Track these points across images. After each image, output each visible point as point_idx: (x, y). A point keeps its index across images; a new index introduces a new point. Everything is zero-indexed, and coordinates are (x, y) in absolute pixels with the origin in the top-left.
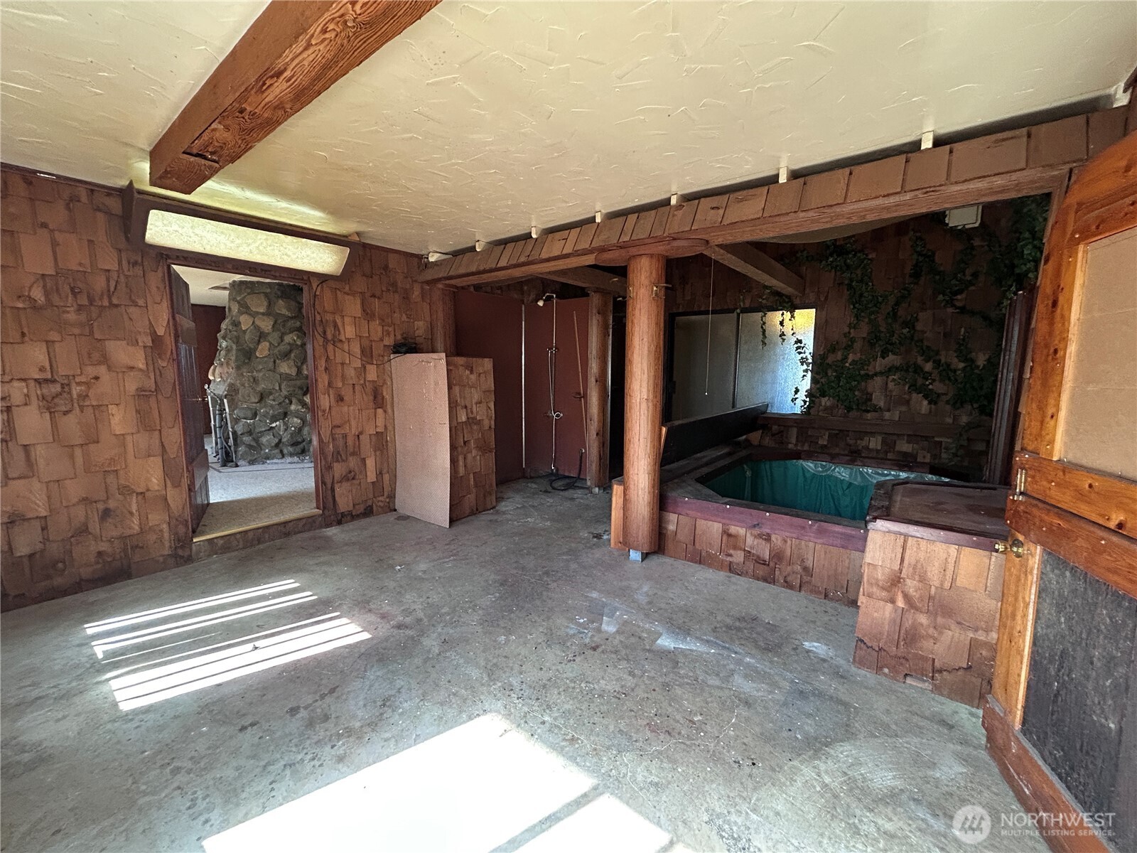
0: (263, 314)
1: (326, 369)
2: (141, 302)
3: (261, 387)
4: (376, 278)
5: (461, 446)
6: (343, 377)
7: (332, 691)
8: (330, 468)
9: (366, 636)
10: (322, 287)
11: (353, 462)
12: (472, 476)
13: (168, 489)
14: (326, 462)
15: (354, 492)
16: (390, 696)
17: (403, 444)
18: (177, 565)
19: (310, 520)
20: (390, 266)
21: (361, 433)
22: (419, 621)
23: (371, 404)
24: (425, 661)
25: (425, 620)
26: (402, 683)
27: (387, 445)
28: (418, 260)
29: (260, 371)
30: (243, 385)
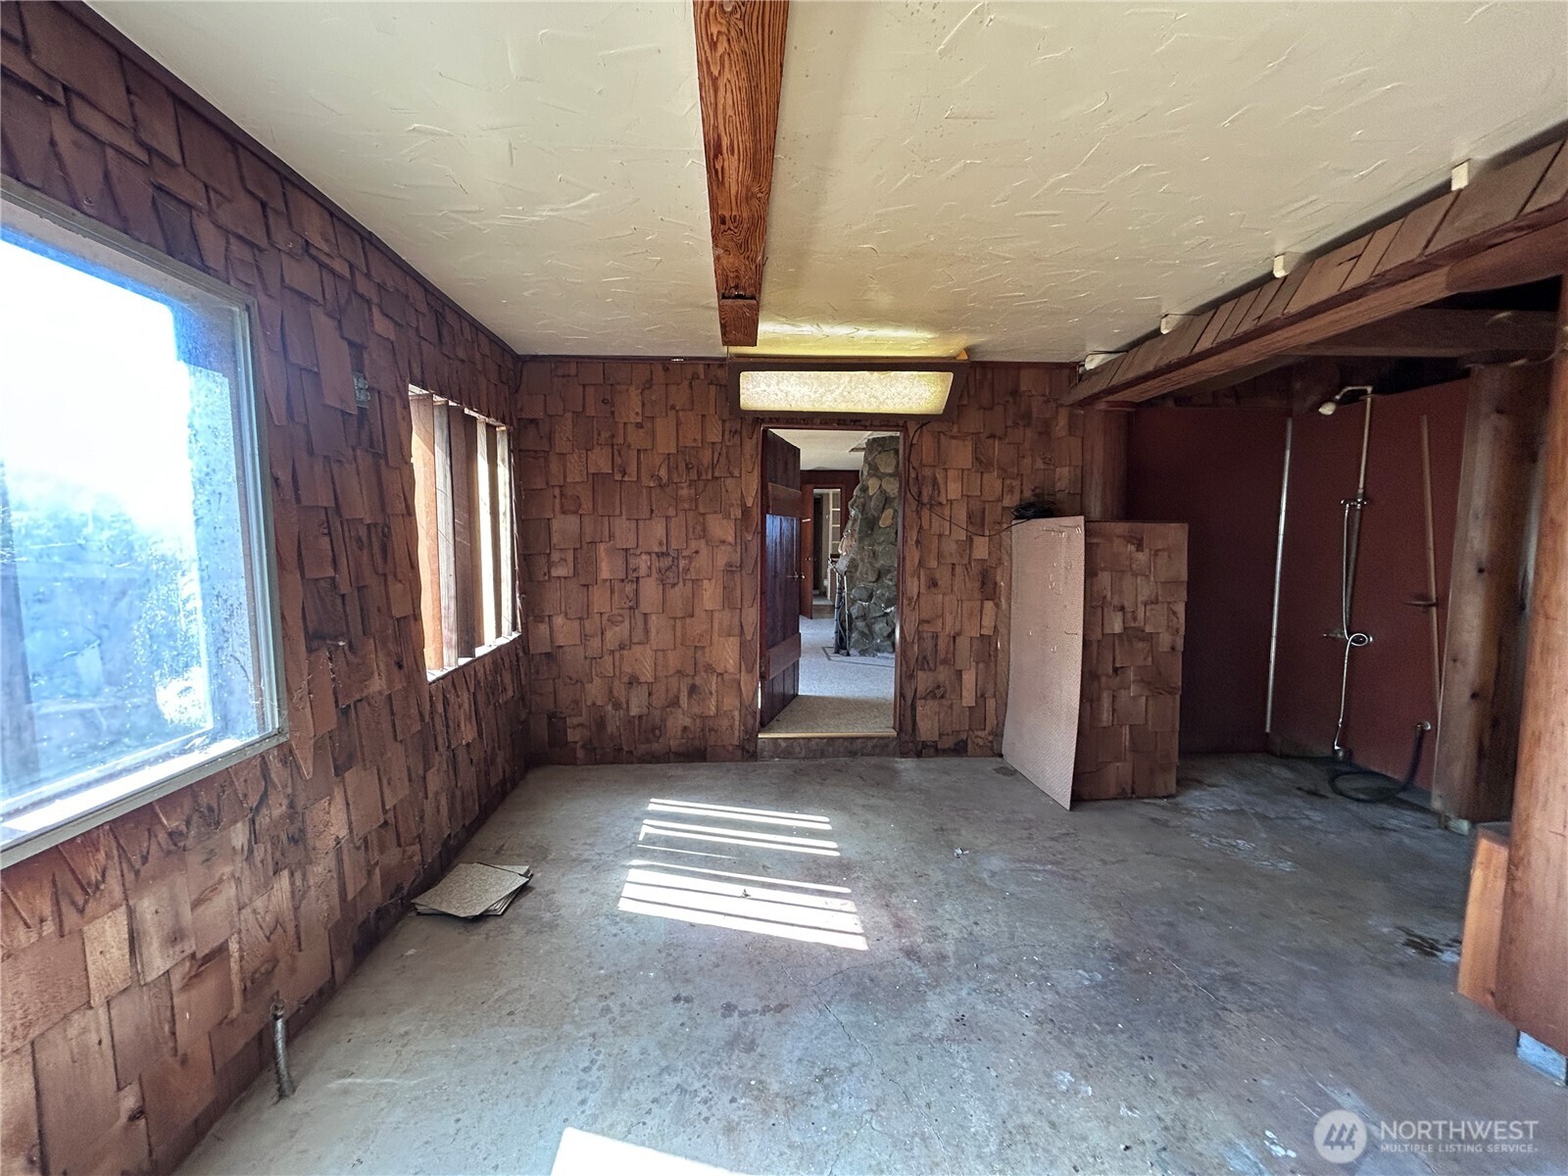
0: (891, 475)
1: (918, 542)
2: (737, 474)
3: (881, 563)
4: (999, 409)
5: (1108, 676)
6: (940, 556)
7: (780, 1008)
8: (911, 676)
9: (860, 944)
10: (921, 432)
11: (943, 674)
12: (1126, 730)
13: (743, 673)
14: (908, 667)
15: (942, 715)
16: (836, 1069)
17: (1021, 657)
18: (743, 759)
19: (881, 742)
20: (1023, 388)
21: (959, 634)
22: (943, 957)
23: (977, 595)
24: (917, 1038)
25: (952, 962)
26: (862, 1058)
27: (996, 656)
28: (1071, 370)
29: (880, 544)
30: (862, 560)
